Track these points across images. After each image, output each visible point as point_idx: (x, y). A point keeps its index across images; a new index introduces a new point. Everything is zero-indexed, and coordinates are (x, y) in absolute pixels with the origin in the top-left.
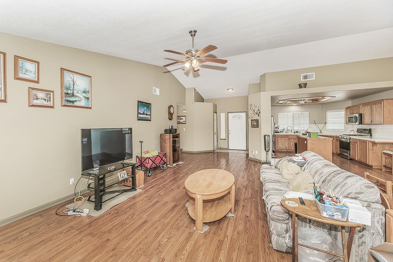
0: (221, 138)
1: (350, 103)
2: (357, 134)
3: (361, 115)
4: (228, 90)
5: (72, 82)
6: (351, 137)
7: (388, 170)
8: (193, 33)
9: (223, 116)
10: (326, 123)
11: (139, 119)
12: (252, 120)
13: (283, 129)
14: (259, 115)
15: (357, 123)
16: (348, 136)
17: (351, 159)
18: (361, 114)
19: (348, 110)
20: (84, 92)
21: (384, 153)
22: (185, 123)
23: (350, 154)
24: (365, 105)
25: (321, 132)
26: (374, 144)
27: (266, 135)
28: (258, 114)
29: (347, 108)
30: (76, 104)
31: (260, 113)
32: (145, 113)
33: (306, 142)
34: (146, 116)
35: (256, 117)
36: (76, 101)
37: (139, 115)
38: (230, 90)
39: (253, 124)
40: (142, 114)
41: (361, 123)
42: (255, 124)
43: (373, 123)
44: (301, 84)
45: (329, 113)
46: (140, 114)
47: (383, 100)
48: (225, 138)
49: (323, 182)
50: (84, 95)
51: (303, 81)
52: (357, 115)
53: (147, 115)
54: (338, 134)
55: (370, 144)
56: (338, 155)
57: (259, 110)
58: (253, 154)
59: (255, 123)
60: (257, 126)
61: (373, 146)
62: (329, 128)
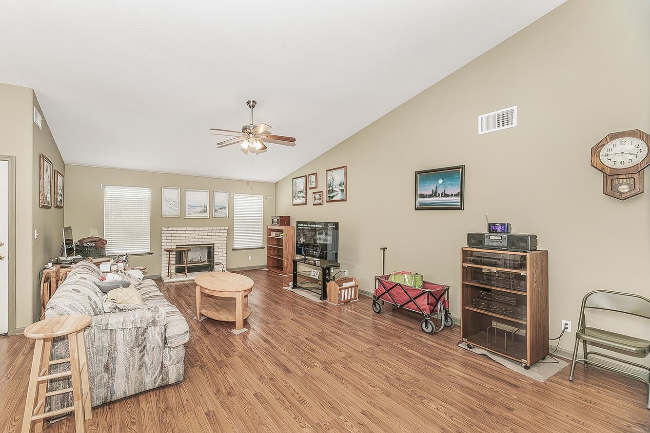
5: (332, 179)
8: (252, 103)
11: (419, 208)
20: (340, 185)
30: (335, 198)
32: (440, 192)
34: (443, 198)
36: (334, 196)
37: (419, 200)
40: (430, 196)
46: (422, 196)
50: (340, 188)
53: (445, 195)
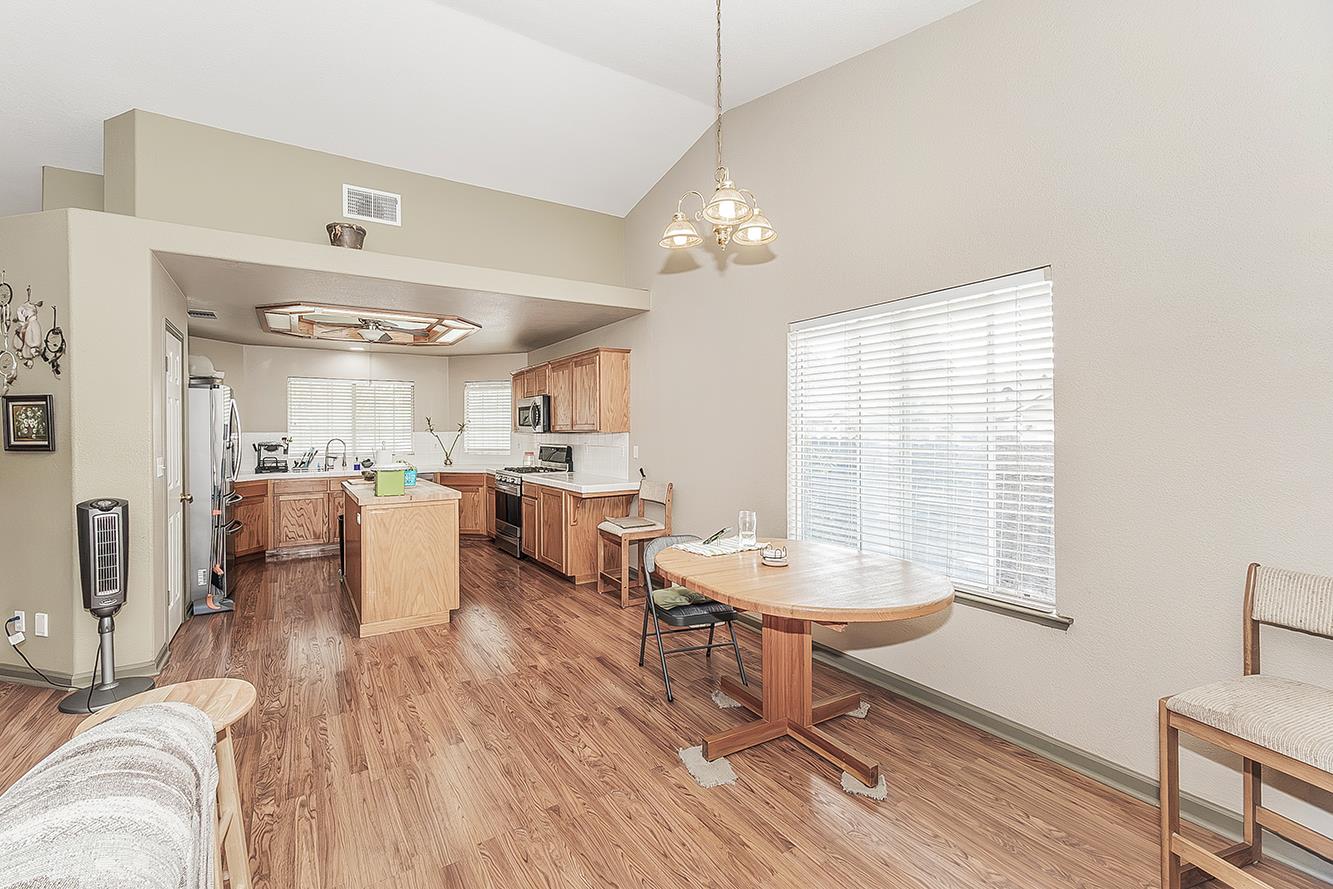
1: (522, 362)
2: (539, 463)
3: (547, 399)
6: (524, 477)
7: (612, 588)
10: (461, 430)
12: (9, 399)
13: (308, 450)
14: (54, 364)
15: (539, 428)
16: (516, 474)
17: (524, 557)
18: (549, 397)
19: (519, 382)
21: (603, 533)
23: (521, 538)
24: (559, 365)
25: (448, 462)
26: (579, 499)
27: (92, 505)
28: (51, 356)
29: (516, 376)
31: (61, 350)
35: (38, 379)
39: (17, 429)
41: (548, 429)
42: (29, 428)
43: (575, 428)
44: (335, 225)
45: (471, 392)
47: (597, 351)
51: (349, 216)
52: (539, 401)
54: (493, 467)
55: (570, 501)
56: (493, 541)
57: (56, 331)
59: (33, 423)
60: (45, 441)
61: (576, 508)
62: (472, 446)
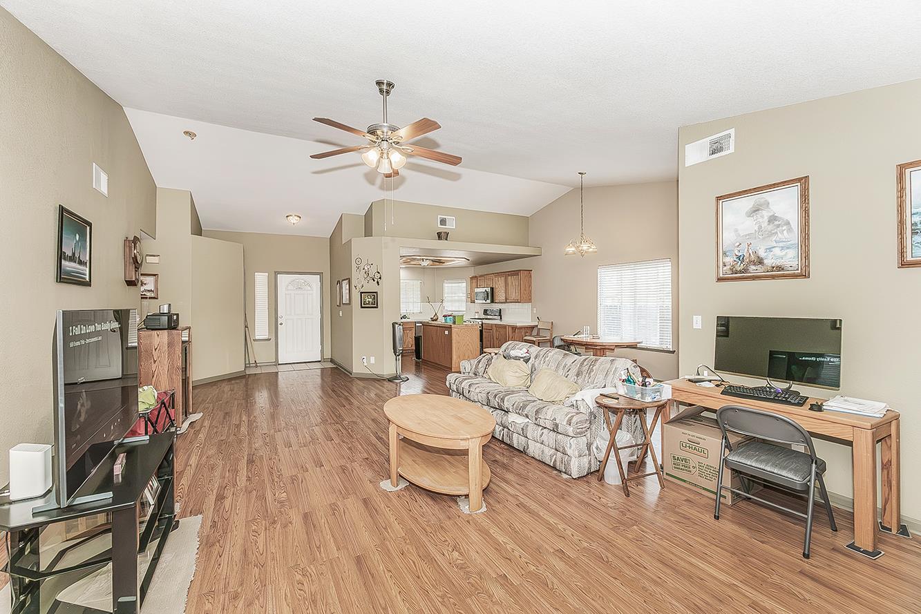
0: (257, 338)
1: (476, 272)
2: (484, 316)
4: (287, 217)
6: (484, 321)
8: (385, 88)
9: (261, 279)
10: (442, 302)
11: (64, 279)
12: (362, 293)
14: (378, 282)
15: (489, 301)
18: (493, 288)
19: (474, 281)
22: (154, 298)
24: (499, 274)
27: (396, 323)
28: (376, 280)
29: (471, 278)
31: (380, 278)
33: (447, 332)
35: (372, 287)
38: (293, 220)
39: (365, 302)
41: (492, 301)
42: (369, 302)
43: (509, 302)
44: (441, 233)
45: (446, 285)
47: (520, 270)
48: (266, 337)
49: (578, 375)
51: (440, 226)
52: (488, 290)
55: (510, 329)
57: (378, 272)
58: (366, 364)
59: (370, 300)
60: (375, 305)
62: (447, 309)
